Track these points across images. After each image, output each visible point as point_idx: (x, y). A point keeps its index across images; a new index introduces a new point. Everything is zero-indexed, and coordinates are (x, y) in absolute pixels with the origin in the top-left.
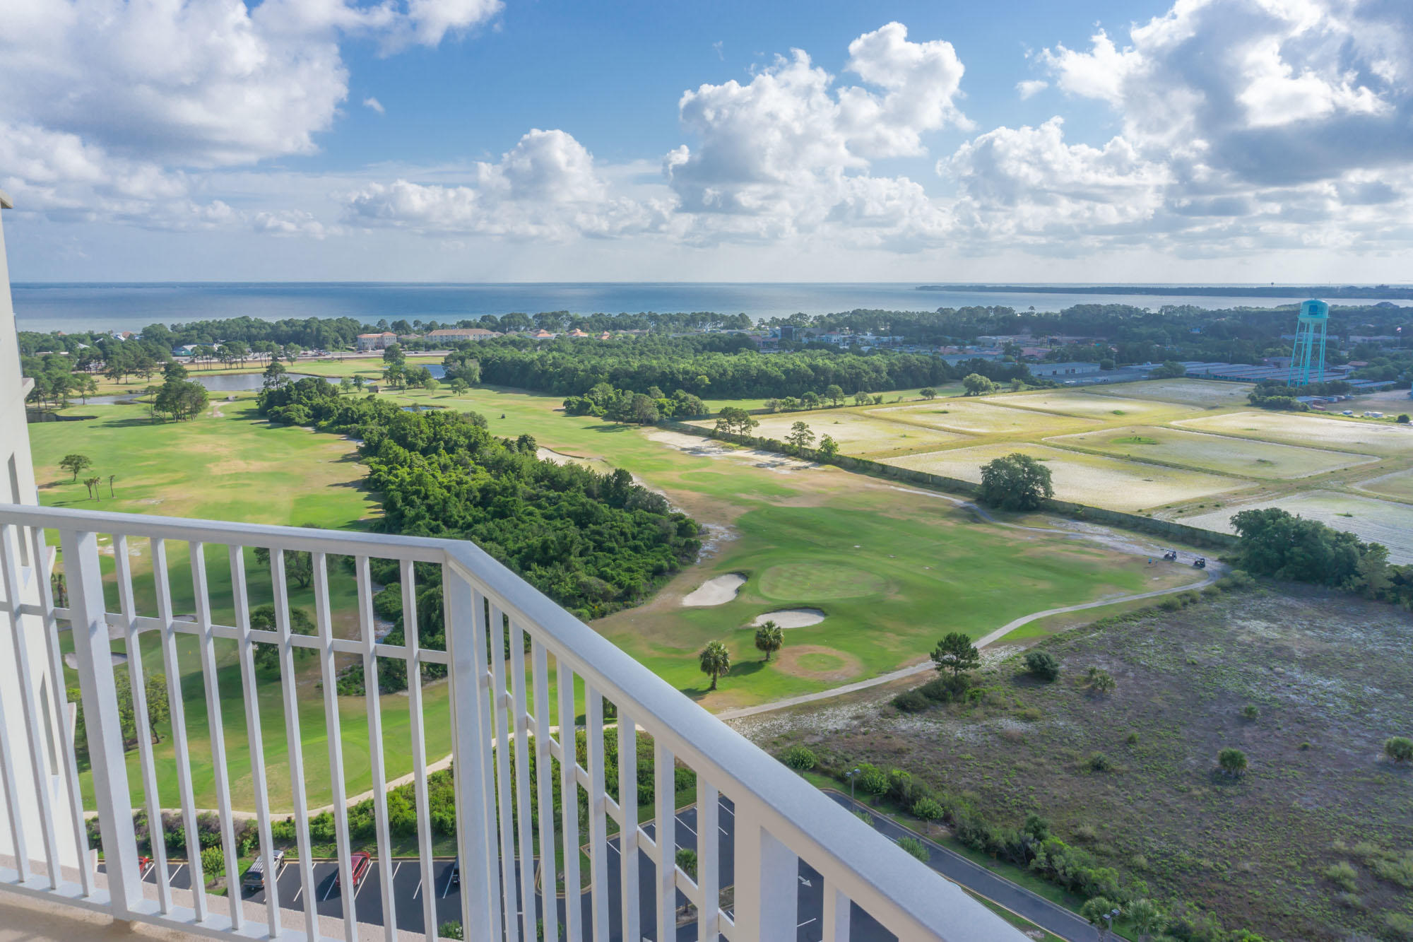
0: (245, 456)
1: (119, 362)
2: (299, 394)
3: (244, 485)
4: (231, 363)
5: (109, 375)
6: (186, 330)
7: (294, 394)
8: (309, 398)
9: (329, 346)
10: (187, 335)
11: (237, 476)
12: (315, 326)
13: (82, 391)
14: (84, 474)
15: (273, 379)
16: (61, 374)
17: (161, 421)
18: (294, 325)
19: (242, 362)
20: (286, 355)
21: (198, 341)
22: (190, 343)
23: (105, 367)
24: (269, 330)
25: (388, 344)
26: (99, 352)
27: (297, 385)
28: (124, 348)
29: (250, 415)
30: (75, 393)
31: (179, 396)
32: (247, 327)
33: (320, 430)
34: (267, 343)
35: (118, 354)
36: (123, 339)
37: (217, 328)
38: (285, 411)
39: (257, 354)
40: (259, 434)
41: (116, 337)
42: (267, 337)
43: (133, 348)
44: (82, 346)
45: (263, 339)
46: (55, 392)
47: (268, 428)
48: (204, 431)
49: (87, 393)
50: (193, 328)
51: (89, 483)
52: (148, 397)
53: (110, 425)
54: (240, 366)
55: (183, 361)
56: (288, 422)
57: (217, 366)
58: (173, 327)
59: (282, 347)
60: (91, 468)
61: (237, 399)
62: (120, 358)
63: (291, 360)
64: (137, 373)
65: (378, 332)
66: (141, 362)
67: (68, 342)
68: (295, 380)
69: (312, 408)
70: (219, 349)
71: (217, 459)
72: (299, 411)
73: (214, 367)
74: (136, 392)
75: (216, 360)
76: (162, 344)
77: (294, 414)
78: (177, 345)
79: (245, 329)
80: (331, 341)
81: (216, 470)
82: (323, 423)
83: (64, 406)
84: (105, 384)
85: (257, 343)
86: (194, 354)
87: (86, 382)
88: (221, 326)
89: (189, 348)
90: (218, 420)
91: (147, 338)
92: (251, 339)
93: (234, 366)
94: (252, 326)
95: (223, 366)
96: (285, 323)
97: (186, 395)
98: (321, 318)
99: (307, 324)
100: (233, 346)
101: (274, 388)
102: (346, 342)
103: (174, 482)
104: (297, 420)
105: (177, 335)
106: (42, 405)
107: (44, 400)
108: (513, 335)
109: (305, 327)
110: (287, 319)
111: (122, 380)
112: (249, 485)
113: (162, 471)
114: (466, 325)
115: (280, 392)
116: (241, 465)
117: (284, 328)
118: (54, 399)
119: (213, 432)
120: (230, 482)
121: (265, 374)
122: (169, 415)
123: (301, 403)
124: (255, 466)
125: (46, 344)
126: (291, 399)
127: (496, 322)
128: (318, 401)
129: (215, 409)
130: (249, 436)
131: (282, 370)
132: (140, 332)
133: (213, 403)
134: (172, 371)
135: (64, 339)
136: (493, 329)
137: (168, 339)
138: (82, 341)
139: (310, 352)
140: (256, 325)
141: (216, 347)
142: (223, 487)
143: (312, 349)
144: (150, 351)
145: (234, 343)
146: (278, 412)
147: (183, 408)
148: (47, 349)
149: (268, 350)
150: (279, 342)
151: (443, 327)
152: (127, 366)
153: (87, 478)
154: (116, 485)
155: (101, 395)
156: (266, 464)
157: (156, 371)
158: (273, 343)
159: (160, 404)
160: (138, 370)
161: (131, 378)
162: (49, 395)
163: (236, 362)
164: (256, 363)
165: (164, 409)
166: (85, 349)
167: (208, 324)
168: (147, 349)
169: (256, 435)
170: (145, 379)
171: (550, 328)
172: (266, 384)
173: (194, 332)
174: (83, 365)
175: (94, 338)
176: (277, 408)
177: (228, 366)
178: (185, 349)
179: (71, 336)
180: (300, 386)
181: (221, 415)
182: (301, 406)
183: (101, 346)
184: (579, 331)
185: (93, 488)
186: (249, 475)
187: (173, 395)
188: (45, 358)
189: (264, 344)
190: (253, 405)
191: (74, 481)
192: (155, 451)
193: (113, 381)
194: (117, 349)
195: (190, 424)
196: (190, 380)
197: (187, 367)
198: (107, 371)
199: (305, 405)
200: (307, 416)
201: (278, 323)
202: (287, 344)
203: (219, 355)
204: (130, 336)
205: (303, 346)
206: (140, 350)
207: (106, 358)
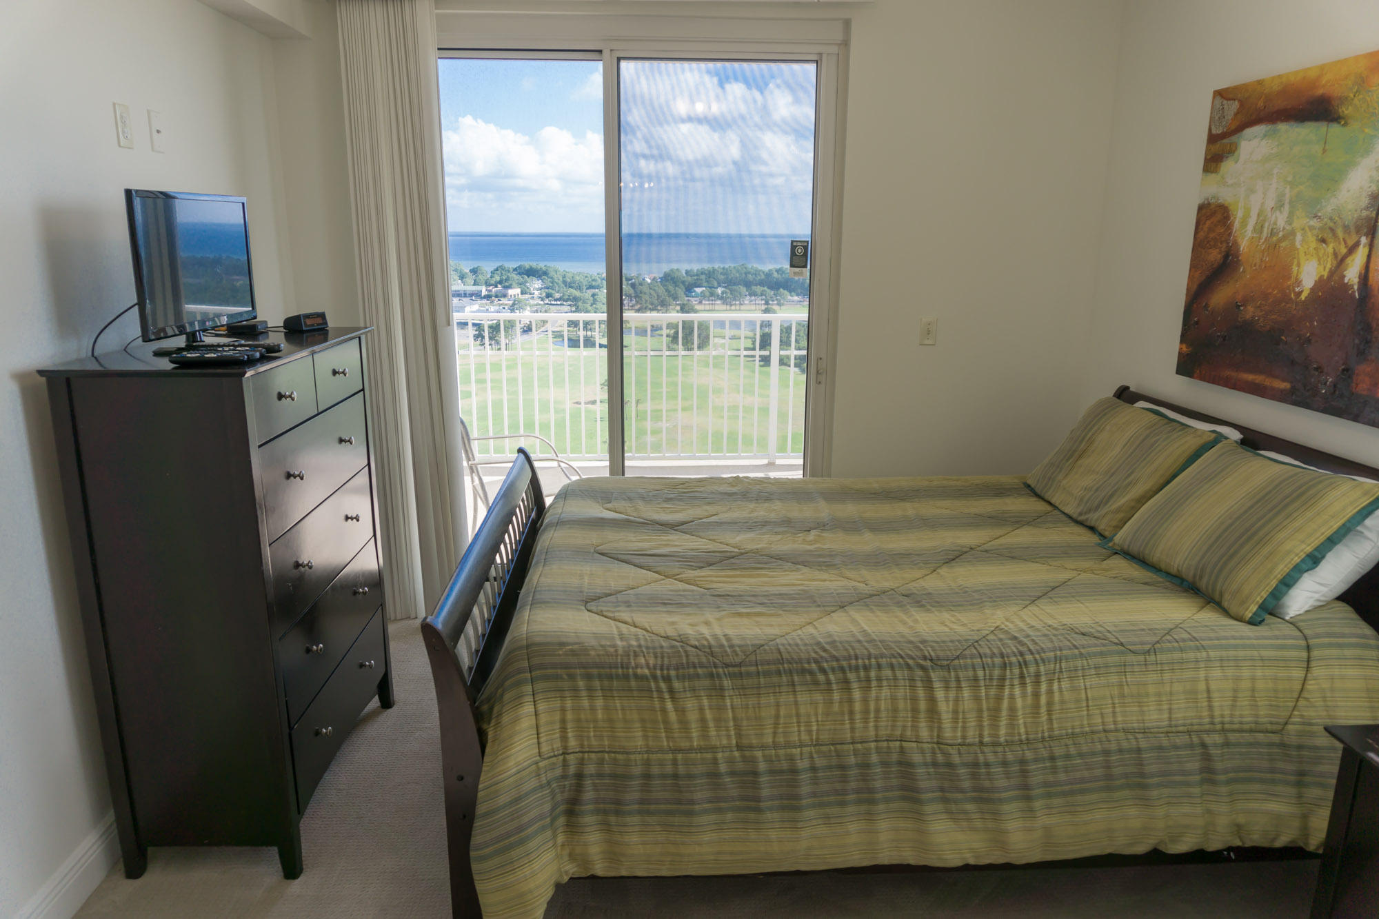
1: (646, 301)
4: (731, 305)
5: (637, 311)
6: (697, 275)
10: (697, 279)
11: (733, 408)
15: (766, 321)
18: (784, 273)
19: (740, 304)
20: (777, 300)
21: (706, 284)
22: (699, 286)
23: (635, 305)
24: (762, 277)
26: (631, 291)
28: (650, 289)
31: (689, 333)
32: (746, 274)
34: (762, 288)
35: (645, 293)
36: (649, 281)
37: (721, 274)
39: (753, 298)
41: (644, 280)
43: (656, 288)
45: (756, 285)
48: (708, 365)
50: (702, 274)
54: (738, 307)
55: (693, 301)
57: (720, 307)
58: (687, 272)
59: (772, 293)
61: (734, 337)
62: (647, 297)
63: (781, 304)
64: (658, 310)
66: (662, 301)
70: (723, 293)
71: (717, 391)
74: (658, 327)
75: (719, 302)
76: (678, 286)
78: (690, 287)
79: (744, 275)
81: (717, 400)
85: (754, 288)
86: (703, 295)
88: (725, 272)
89: (699, 290)
90: (719, 356)
91: (667, 280)
92: (748, 284)
93: (733, 308)
94: (749, 273)
95: (724, 307)
96: (777, 271)
100: (733, 290)
101: (766, 330)
103: (683, 409)
105: (690, 279)
106: (589, 333)
107: (591, 330)
111: (647, 316)
113: (674, 397)
116: (738, 399)
117: (775, 275)
119: (715, 366)
120: (729, 414)
124: (749, 400)
125: (594, 284)
129: (717, 345)
130: (745, 372)
132: (662, 275)
133: (715, 341)
137: (683, 282)
139: (796, 298)
140: (752, 272)
141: (719, 290)
142: (722, 417)
143: (798, 295)
144: (669, 292)
145: (735, 287)
148: (594, 288)
149: (762, 295)
150: (771, 288)
152: (652, 304)
154: (640, 407)
156: (758, 400)
157: (674, 309)
158: (765, 288)
160: (659, 308)
161: (654, 314)
163: (735, 304)
164: (752, 306)
167: (714, 270)
168: (667, 290)
169: (750, 372)
170: (664, 316)
172: (762, 326)
173: (703, 277)
177: (728, 307)
178: (695, 291)
181: (723, 351)
183: (633, 286)
186: (743, 408)
188: (593, 296)
189: (759, 289)
190: (748, 343)
192: (669, 379)
193: (641, 316)
194: (645, 289)
195: (698, 353)
197: (697, 307)
198: (637, 307)
201: (770, 270)
202: (778, 289)
203: (722, 298)
204: (654, 279)
205: (790, 292)
206: (661, 290)
207: (635, 297)
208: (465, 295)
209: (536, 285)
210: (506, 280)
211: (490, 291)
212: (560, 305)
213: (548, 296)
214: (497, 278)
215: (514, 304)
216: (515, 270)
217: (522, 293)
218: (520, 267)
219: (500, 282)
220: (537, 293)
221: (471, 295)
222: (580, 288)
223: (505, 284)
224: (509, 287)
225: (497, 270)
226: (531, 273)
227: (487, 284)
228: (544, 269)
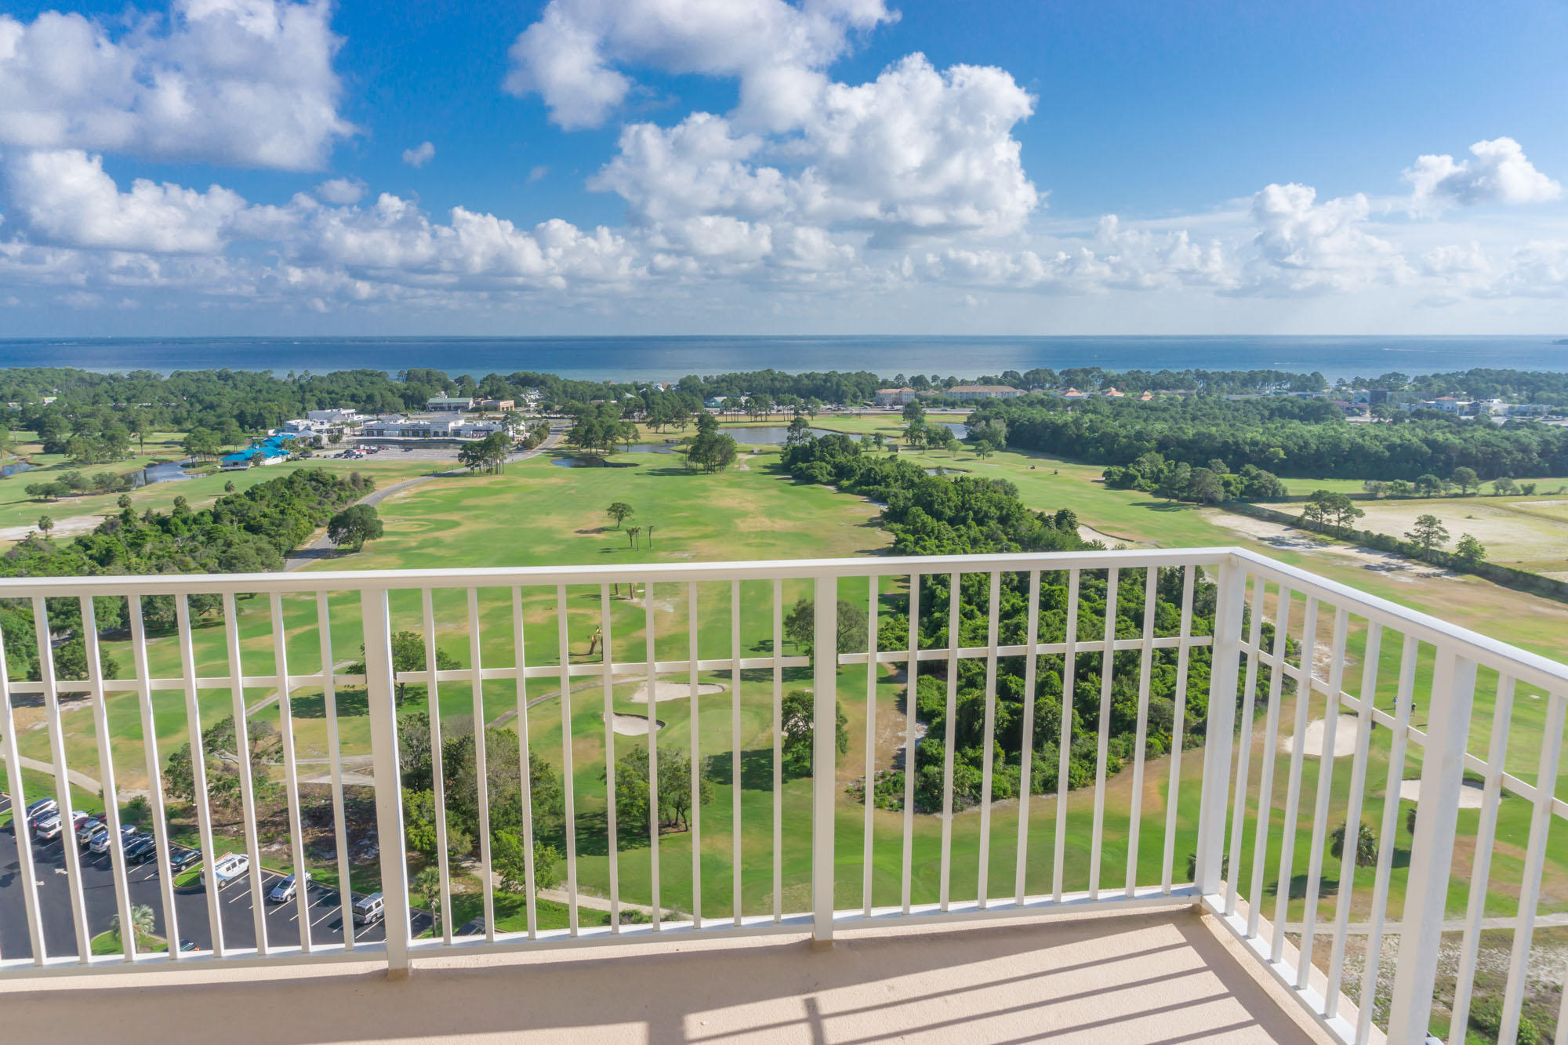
0: (770, 513)
1: (659, 412)
2: (822, 451)
3: (769, 545)
4: (756, 416)
5: (650, 424)
6: (717, 382)
7: (817, 451)
8: (832, 456)
9: (848, 401)
10: (717, 387)
11: (762, 534)
12: (835, 380)
13: (627, 439)
14: (627, 523)
15: (796, 434)
16: (611, 422)
17: (693, 472)
18: (814, 379)
19: (767, 415)
20: (808, 409)
21: (727, 392)
22: (719, 395)
23: (647, 417)
24: (791, 383)
25: (906, 399)
26: (643, 401)
27: (821, 441)
28: (663, 398)
29: (775, 469)
30: (622, 440)
31: (711, 448)
32: (772, 380)
33: (841, 490)
34: (791, 396)
35: (658, 404)
36: (663, 390)
37: (744, 380)
38: (808, 468)
39: (781, 407)
40: (783, 491)
41: (657, 388)
42: (790, 391)
43: (670, 398)
44: (629, 396)
45: (784, 393)
46: (605, 439)
47: (793, 485)
48: (732, 485)
49: (631, 441)
50: (723, 380)
51: (632, 532)
52: (684, 447)
53: (653, 473)
54: (764, 418)
55: (714, 411)
56: (811, 480)
57: (744, 418)
58: (706, 379)
59: (803, 400)
60: (633, 516)
61: (761, 453)
62: (660, 408)
63: (812, 414)
64: (673, 423)
65: (896, 388)
66: (677, 413)
67: (617, 392)
68: (819, 435)
69: (835, 466)
70: (746, 402)
71: (743, 515)
72: (822, 469)
73: (740, 419)
74: (672, 442)
75: (742, 412)
76: (696, 395)
77: (817, 472)
78: (709, 396)
79: (770, 382)
80: (850, 396)
81: (743, 525)
82: (845, 483)
83: (611, 453)
84: (645, 433)
85: (782, 396)
86: (725, 407)
87: (631, 431)
88: (748, 378)
89: (719, 399)
90: (744, 473)
91: (682, 389)
92: (774, 392)
93: (759, 419)
94: (776, 379)
95: (748, 418)
96: (807, 376)
97: (718, 447)
98: (840, 372)
99: (827, 378)
100: (761, 399)
101: (797, 444)
102: (864, 398)
103: (705, 536)
104: (820, 477)
105: (708, 387)
106: (594, 450)
107: (596, 446)
108: (1037, 393)
109: (825, 381)
110: (808, 372)
111: (661, 430)
112: (773, 545)
113: (695, 523)
114: (986, 381)
115: (804, 448)
116: (765, 523)
117: (806, 381)
118: (603, 446)
119: (739, 485)
120: (757, 541)
121: (789, 428)
122: (701, 466)
123: (824, 461)
124: (780, 524)
125: (599, 393)
126: (814, 456)
127: (1019, 379)
128: (840, 459)
129: (743, 462)
130: (774, 492)
131: (806, 425)
132: (677, 383)
133: (740, 456)
134: (705, 423)
135: (614, 389)
136: (1016, 387)
137: (701, 391)
138: (628, 391)
139: (829, 407)
140: (779, 378)
141: (743, 399)
142: (749, 545)
143: (831, 403)
144: (686, 401)
145: (760, 396)
146: (801, 469)
147: (714, 460)
148: (599, 398)
149: (791, 404)
150: (801, 396)
151: (963, 383)
152: (666, 416)
153: (631, 527)
154: (655, 535)
155: (641, 444)
156: (790, 524)
157: (691, 422)
158: (795, 396)
159: (694, 455)
160: (674, 420)
161: (669, 428)
162: (599, 442)
163: (761, 415)
164: (780, 417)
165: (697, 461)
166: (631, 399)
167: (736, 376)
168: (683, 400)
169: (780, 490)
170: (680, 429)
171: (1079, 386)
172: (790, 439)
173: (724, 384)
174: (628, 414)
175: (638, 388)
176: (800, 464)
177: (753, 419)
178: (715, 401)
179: (620, 386)
180: (824, 442)
181: (747, 468)
182: (824, 464)
183: (644, 395)
184: (1113, 389)
185: (634, 537)
186: (774, 534)
187: (706, 447)
188: (599, 407)
189: (787, 397)
190: (777, 459)
191: (617, 529)
192: (689, 502)
193: (653, 430)
194: (658, 399)
195: (720, 476)
196: (719, 432)
197: (718, 419)
198: (649, 420)
199: (828, 463)
200: (829, 474)
201: (799, 376)
202: (808, 397)
203: (746, 407)
204: (668, 387)
205: (823, 400)
206: (677, 401)
207: (648, 407)
208: (449, 409)
209: (532, 396)
210: (498, 391)
211: (479, 403)
212: (561, 418)
213: (547, 408)
214: (487, 388)
215: (506, 418)
216: (507, 379)
217: (516, 405)
218: (513, 376)
219: (491, 393)
220: (533, 405)
221: (456, 408)
222: (583, 400)
223: (497, 394)
224: (502, 398)
225: (486, 379)
226: (527, 382)
227: (475, 396)
228: (541, 378)
